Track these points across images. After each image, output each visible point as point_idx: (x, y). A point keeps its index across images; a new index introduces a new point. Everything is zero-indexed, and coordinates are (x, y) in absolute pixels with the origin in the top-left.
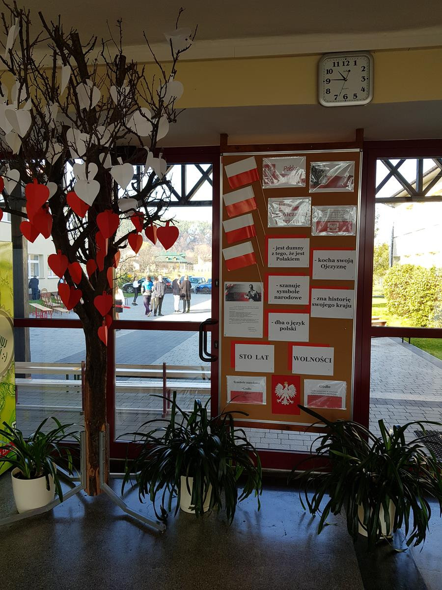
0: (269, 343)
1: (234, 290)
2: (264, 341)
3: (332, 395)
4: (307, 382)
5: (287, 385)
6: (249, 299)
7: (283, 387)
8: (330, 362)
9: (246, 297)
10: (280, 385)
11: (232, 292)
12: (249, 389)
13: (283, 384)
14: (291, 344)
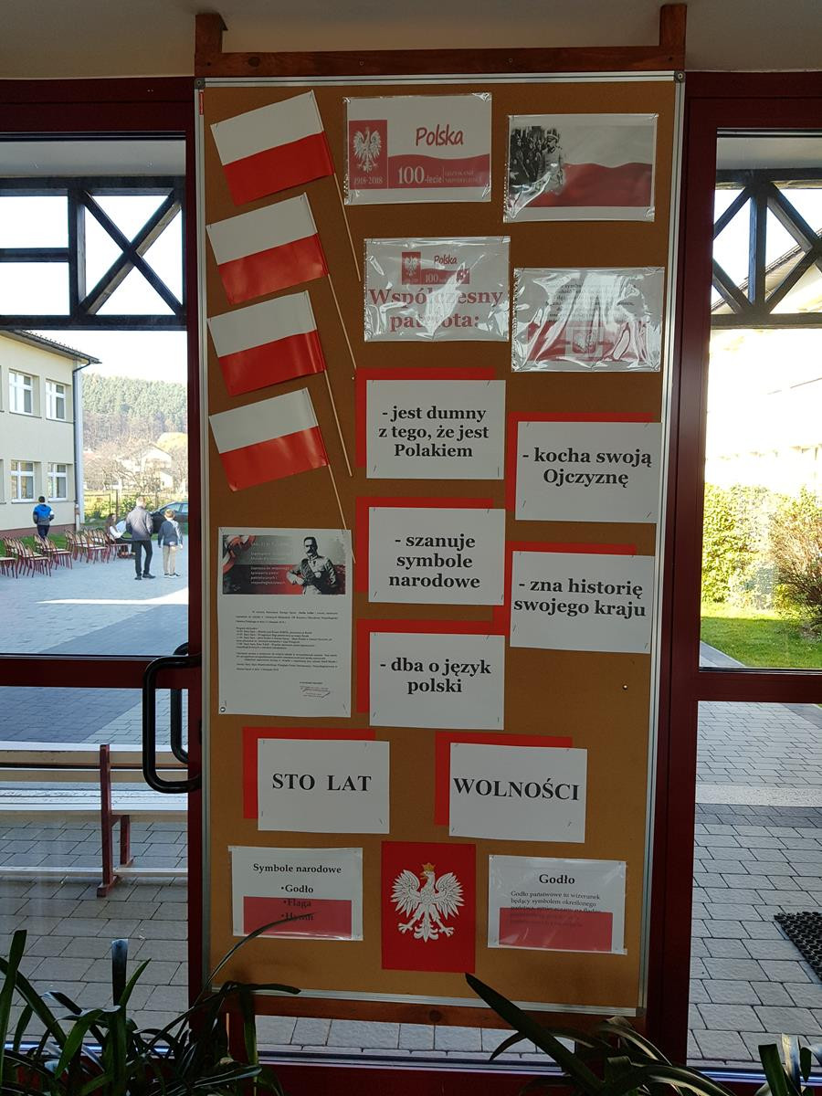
0: (371, 734)
1: (252, 558)
2: (356, 728)
3: (582, 908)
4: (497, 864)
5: (430, 876)
6: (305, 585)
7: (417, 882)
8: (575, 798)
9: (292, 578)
10: (407, 876)
11: (243, 562)
12: (305, 889)
13: (418, 872)
14: (444, 739)
